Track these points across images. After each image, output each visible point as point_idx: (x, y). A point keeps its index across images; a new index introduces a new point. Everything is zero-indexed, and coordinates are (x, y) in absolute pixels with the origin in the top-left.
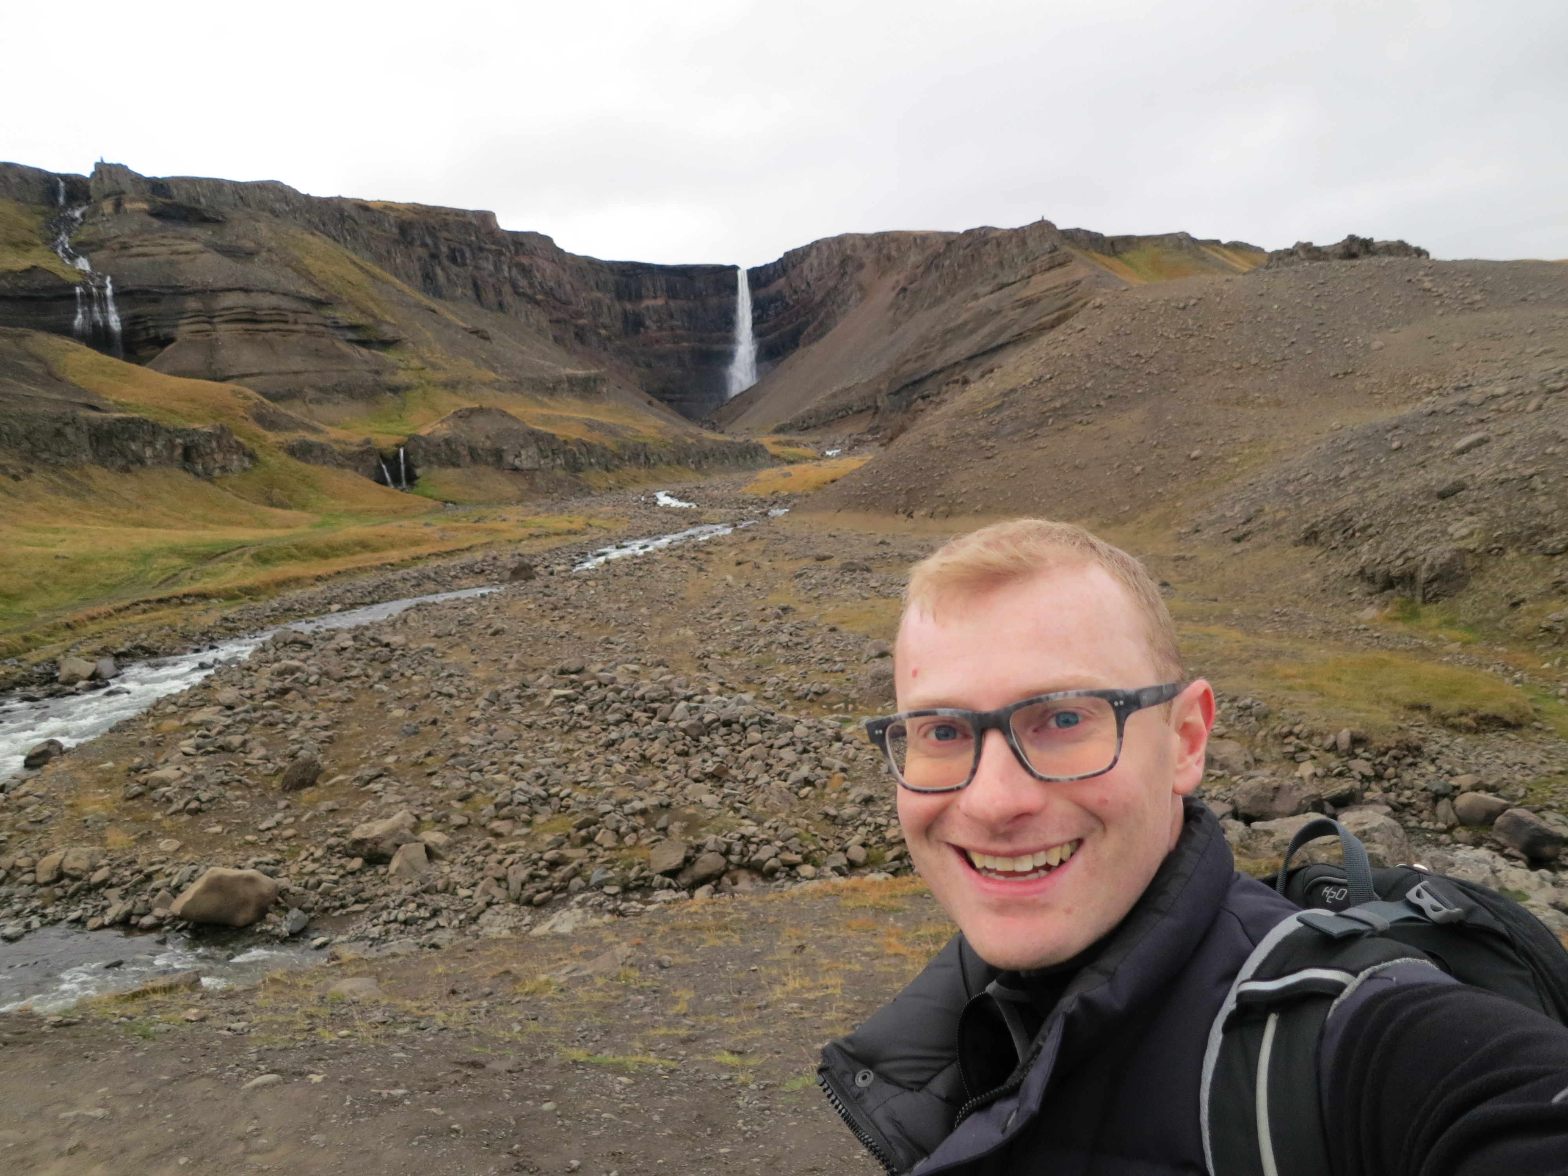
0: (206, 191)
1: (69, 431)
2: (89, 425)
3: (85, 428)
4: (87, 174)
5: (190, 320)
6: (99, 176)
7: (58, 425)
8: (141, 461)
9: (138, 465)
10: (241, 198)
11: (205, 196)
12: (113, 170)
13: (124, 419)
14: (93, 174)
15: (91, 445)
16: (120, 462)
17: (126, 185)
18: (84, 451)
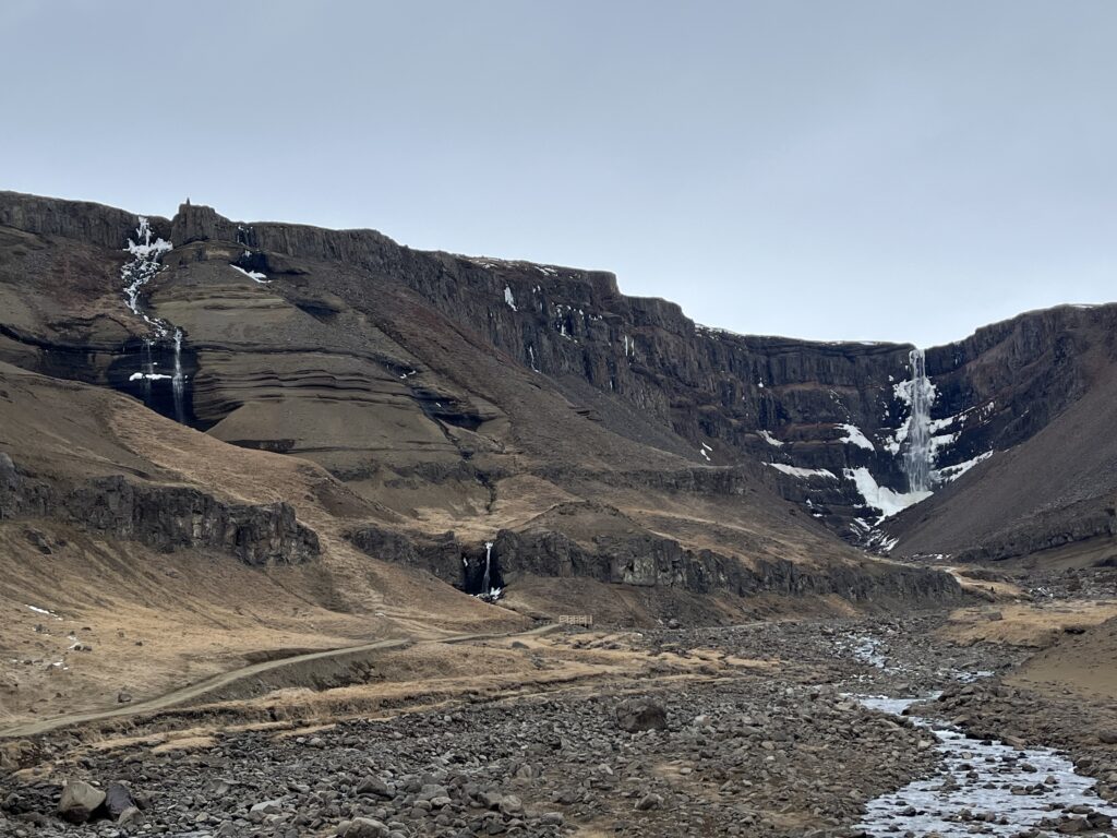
0: (295, 240)
1: (113, 500)
2: (135, 494)
3: (130, 497)
4: (171, 219)
5: (259, 383)
6: (183, 220)
7: (100, 492)
8: (187, 542)
9: (183, 546)
10: (332, 248)
11: (293, 245)
12: (198, 214)
13: (175, 489)
14: (177, 218)
15: (134, 518)
16: (162, 540)
17: (210, 231)
18: (127, 524)
